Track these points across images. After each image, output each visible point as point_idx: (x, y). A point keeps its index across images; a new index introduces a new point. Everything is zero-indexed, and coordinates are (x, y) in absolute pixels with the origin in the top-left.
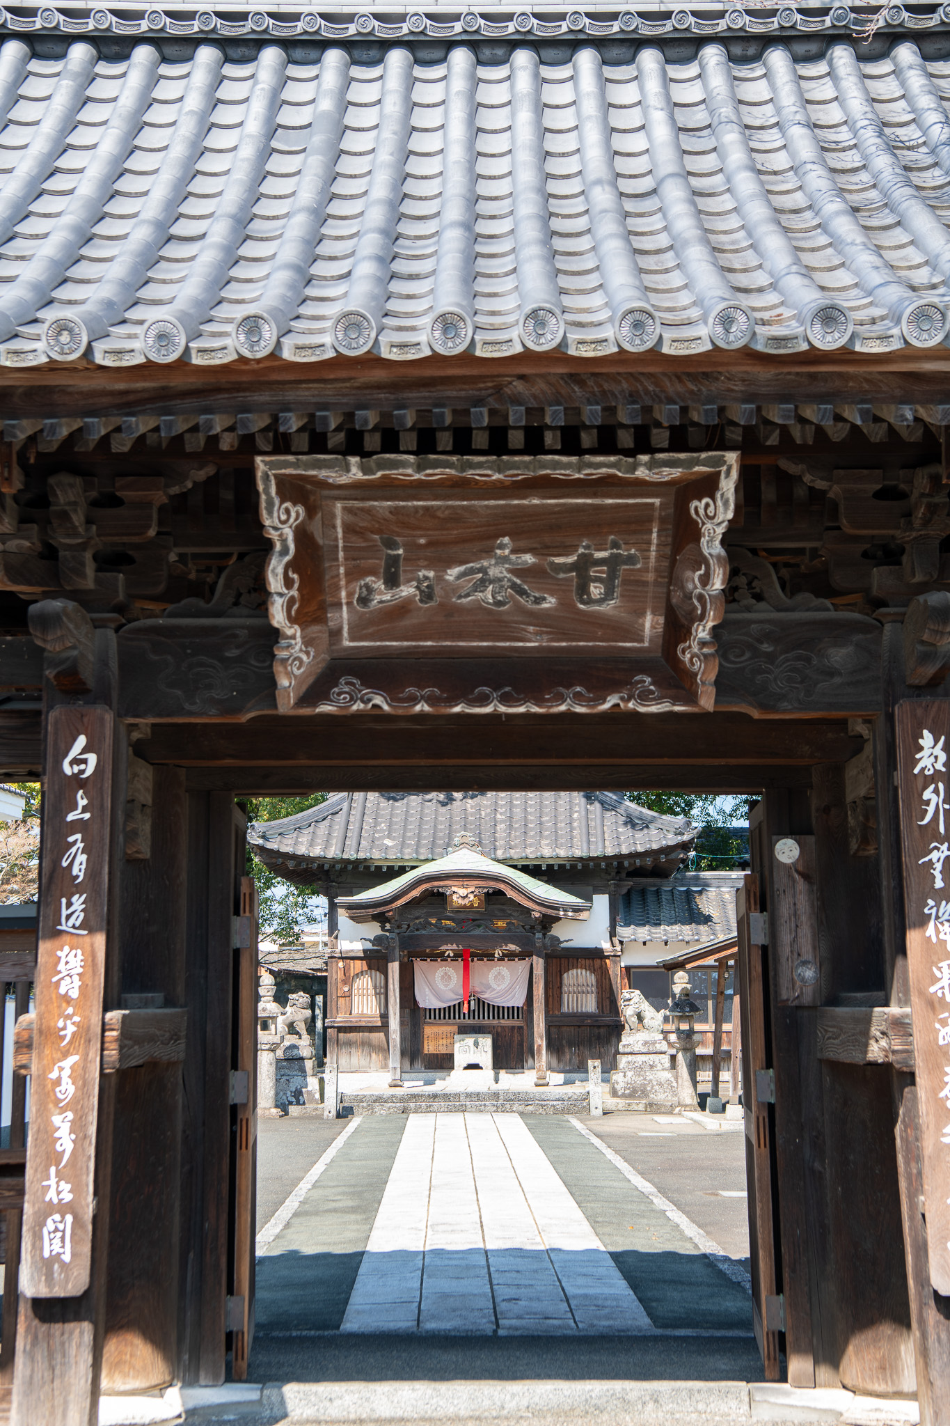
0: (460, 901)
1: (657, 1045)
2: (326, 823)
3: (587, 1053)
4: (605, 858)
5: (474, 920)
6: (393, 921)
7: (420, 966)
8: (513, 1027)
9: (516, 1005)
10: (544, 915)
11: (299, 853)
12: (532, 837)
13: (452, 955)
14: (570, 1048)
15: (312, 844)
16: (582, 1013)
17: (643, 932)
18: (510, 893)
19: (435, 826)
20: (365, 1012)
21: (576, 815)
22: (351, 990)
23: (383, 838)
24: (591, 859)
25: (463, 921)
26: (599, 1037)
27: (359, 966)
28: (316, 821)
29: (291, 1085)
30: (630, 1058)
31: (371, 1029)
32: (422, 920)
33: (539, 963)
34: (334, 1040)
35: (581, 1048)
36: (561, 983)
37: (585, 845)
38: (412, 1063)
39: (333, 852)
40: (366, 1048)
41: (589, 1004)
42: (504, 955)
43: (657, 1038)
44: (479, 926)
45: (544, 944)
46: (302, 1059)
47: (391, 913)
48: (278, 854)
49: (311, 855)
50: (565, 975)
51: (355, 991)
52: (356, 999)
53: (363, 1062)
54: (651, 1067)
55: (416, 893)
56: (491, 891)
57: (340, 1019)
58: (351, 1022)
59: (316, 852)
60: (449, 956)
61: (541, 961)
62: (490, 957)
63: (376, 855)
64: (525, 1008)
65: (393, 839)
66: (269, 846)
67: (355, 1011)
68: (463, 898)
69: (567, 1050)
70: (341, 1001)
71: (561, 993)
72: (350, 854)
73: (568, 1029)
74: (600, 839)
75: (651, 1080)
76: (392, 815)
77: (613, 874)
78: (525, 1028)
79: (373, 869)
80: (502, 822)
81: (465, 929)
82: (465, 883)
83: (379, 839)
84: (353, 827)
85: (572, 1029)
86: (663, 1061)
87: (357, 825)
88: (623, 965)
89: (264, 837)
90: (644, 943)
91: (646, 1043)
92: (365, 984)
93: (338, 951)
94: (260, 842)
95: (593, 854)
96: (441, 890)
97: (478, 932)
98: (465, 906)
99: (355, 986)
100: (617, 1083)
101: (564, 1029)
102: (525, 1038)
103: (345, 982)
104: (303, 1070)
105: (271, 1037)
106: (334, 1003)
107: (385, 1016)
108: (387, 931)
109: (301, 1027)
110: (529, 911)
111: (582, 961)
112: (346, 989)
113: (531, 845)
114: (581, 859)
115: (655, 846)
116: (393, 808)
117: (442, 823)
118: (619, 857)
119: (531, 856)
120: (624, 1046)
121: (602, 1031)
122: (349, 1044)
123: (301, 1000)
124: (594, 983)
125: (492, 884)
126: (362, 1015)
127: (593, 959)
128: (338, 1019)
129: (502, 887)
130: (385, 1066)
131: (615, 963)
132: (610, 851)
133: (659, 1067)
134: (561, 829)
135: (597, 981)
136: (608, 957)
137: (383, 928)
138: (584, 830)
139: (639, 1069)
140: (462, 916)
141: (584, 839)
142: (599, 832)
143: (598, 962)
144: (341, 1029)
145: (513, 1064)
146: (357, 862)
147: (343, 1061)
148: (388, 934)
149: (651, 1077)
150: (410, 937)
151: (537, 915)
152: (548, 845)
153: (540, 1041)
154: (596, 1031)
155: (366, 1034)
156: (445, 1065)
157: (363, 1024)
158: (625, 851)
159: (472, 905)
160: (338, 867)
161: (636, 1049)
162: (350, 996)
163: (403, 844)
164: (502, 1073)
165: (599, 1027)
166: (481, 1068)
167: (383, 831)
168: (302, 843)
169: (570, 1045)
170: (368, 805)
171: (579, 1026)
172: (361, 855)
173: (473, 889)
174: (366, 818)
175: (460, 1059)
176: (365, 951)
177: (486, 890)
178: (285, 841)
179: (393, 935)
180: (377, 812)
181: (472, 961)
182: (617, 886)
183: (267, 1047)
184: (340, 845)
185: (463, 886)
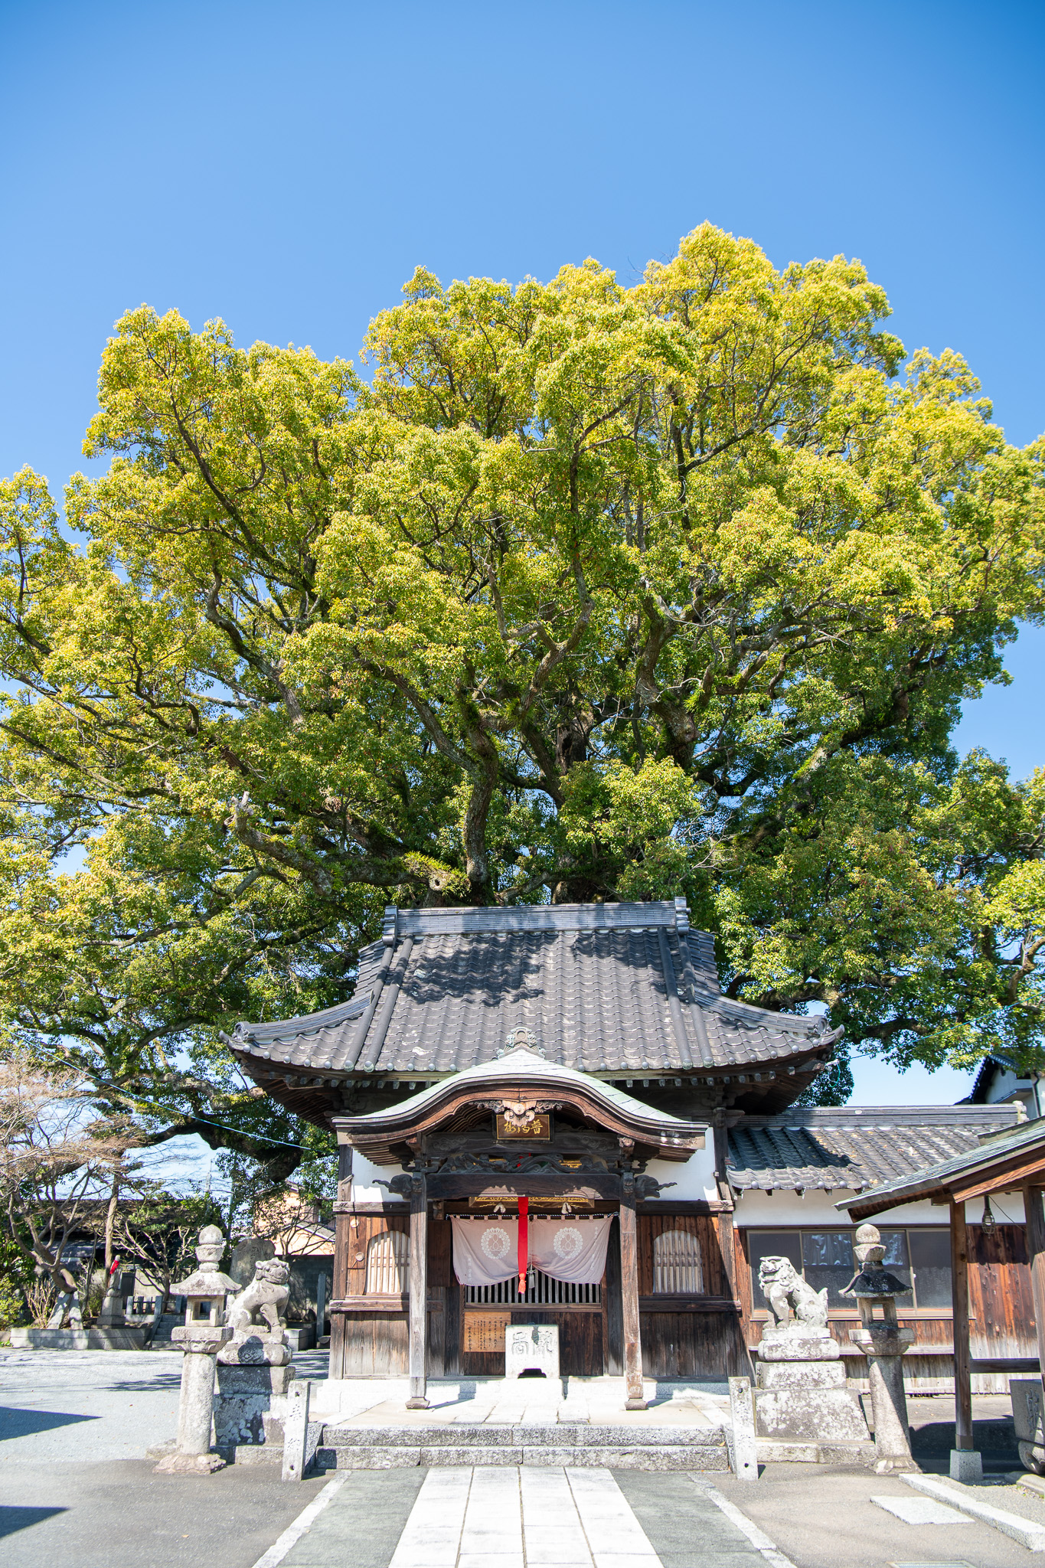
0: (515, 1121)
1: (823, 1347)
2: (341, 1029)
3: (691, 1352)
4: (715, 1070)
5: (534, 1155)
6: (418, 1154)
7: (461, 1226)
8: (587, 1314)
9: (591, 1283)
10: (638, 1144)
11: (297, 1063)
12: (612, 1045)
13: (503, 1210)
14: (667, 1344)
15: (316, 1052)
16: (682, 1294)
17: (765, 1177)
18: (589, 1111)
19: (482, 1032)
20: (385, 1290)
21: (667, 1020)
22: (366, 1259)
23: (413, 1046)
24: (694, 1071)
25: (520, 1155)
26: (706, 1329)
27: (378, 1225)
28: (327, 1027)
29: (247, 1408)
30: (782, 1368)
31: (391, 1315)
32: (460, 1155)
33: (628, 1217)
34: (340, 1330)
35: (683, 1345)
36: (652, 1251)
37: (685, 1052)
38: (447, 1367)
39: (343, 1062)
40: (384, 1343)
41: (692, 1282)
42: (575, 1212)
43: (820, 1335)
44: (542, 1164)
45: (635, 1189)
46: (268, 1364)
47: (414, 1140)
48: (269, 1062)
49: (313, 1065)
50: (658, 1240)
51: (371, 1261)
52: (372, 1272)
53: (380, 1363)
54: (817, 1383)
55: (450, 1109)
56: (560, 1107)
57: (350, 1300)
58: (364, 1304)
59: (322, 1061)
60: (499, 1212)
61: (632, 1213)
62: (554, 1212)
63: (401, 1066)
64: (604, 1286)
65: (426, 1048)
66: (257, 1052)
67: (371, 1289)
68: (519, 1117)
69: (663, 1348)
70: (352, 1274)
71: (653, 1265)
72: (366, 1065)
73: (663, 1317)
74: (704, 1045)
75: (818, 1406)
76: (426, 1021)
77: (719, 1099)
78: (604, 1315)
79: (396, 1086)
80: (570, 1028)
81: (521, 1167)
82: (522, 1095)
83: (406, 1047)
84: (374, 1035)
85: (669, 1316)
86: (834, 1373)
87: (380, 1030)
88: (735, 1224)
89: (252, 1041)
90: (769, 1192)
91: (804, 1343)
92: (384, 1250)
93: (350, 1204)
94: (247, 1046)
95: (698, 1065)
96: (486, 1105)
97: (539, 1172)
98: (522, 1135)
99: (373, 1253)
100: (765, 1412)
101: (659, 1317)
102: (604, 1331)
103: (358, 1248)
104: (267, 1384)
105: (206, 1331)
106: (342, 1278)
107: (405, 1297)
108: (411, 1170)
109: (271, 1313)
110: (614, 1136)
111: (680, 1220)
112: (359, 1257)
113: (611, 1055)
114: (681, 1071)
115: (782, 1053)
116: (429, 1012)
117: (491, 1029)
118: (733, 1069)
119: (613, 1067)
120: (771, 1348)
121: (712, 1319)
122: (361, 1336)
123: (273, 1270)
124: (697, 1250)
125: (561, 1096)
126: (381, 1295)
127: (695, 1217)
128: (347, 1301)
129: (576, 1100)
130: (407, 1372)
131: (726, 1223)
132: (720, 1061)
133: (829, 1384)
134: (650, 1036)
135: (702, 1248)
136: (715, 1213)
137: (405, 1168)
138: (681, 1036)
139: (798, 1388)
140: (518, 1148)
141: (683, 1045)
142: (702, 1038)
143: (702, 1221)
144: (350, 1315)
145: (587, 1369)
146: (376, 1076)
147: (353, 1361)
148: (411, 1174)
149: (818, 1401)
150: (444, 1180)
151: (628, 1143)
152: (634, 1054)
153: (632, 1337)
154: (703, 1320)
155: (385, 1322)
156: (493, 1370)
157: (381, 1308)
158: (741, 1060)
159: (532, 1131)
160: (351, 1083)
161: (790, 1354)
162: (365, 1268)
163: (438, 1053)
164: (573, 1382)
165: (706, 1314)
166: (544, 1376)
167: (412, 1038)
168: (303, 1052)
169: (668, 1340)
170: (397, 1009)
171: (679, 1313)
172: (381, 1066)
173: (532, 1104)
174: (392, 1024)
175: (515, 1363)
176: (385, 1205)
177: (552, 1106)
178: (281, 1049)
179: (419, 1175)
180: (407, 1018)
181: (531, 1219)
182: (724, 1114)
183: (201, 1347)
184: (354, 1053)
185: (519, 1100)
